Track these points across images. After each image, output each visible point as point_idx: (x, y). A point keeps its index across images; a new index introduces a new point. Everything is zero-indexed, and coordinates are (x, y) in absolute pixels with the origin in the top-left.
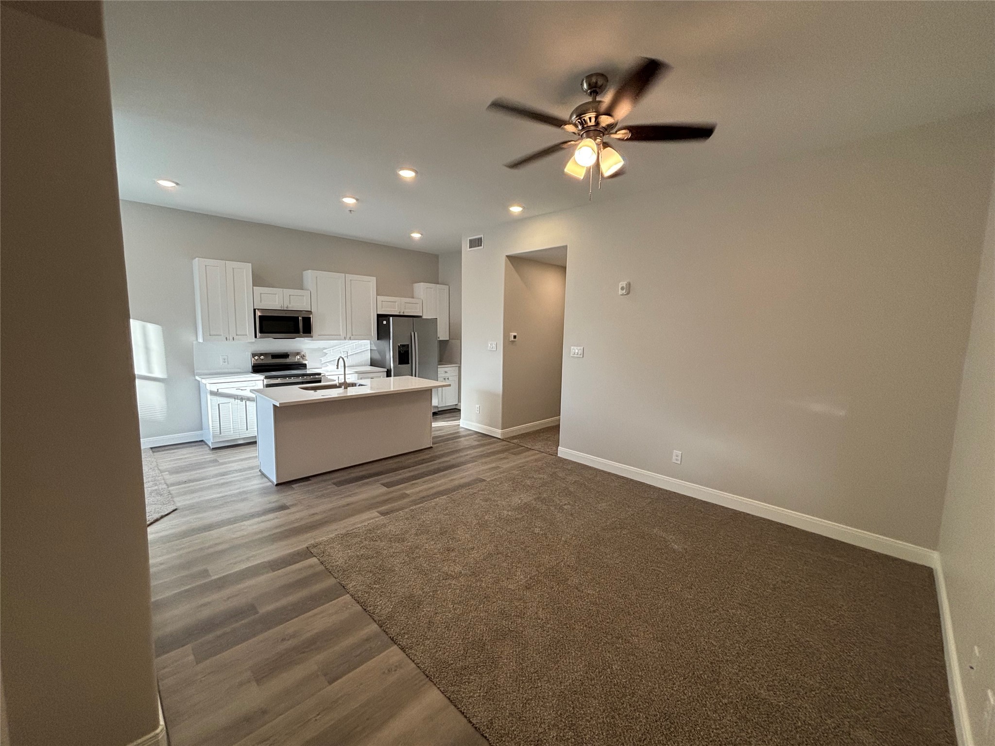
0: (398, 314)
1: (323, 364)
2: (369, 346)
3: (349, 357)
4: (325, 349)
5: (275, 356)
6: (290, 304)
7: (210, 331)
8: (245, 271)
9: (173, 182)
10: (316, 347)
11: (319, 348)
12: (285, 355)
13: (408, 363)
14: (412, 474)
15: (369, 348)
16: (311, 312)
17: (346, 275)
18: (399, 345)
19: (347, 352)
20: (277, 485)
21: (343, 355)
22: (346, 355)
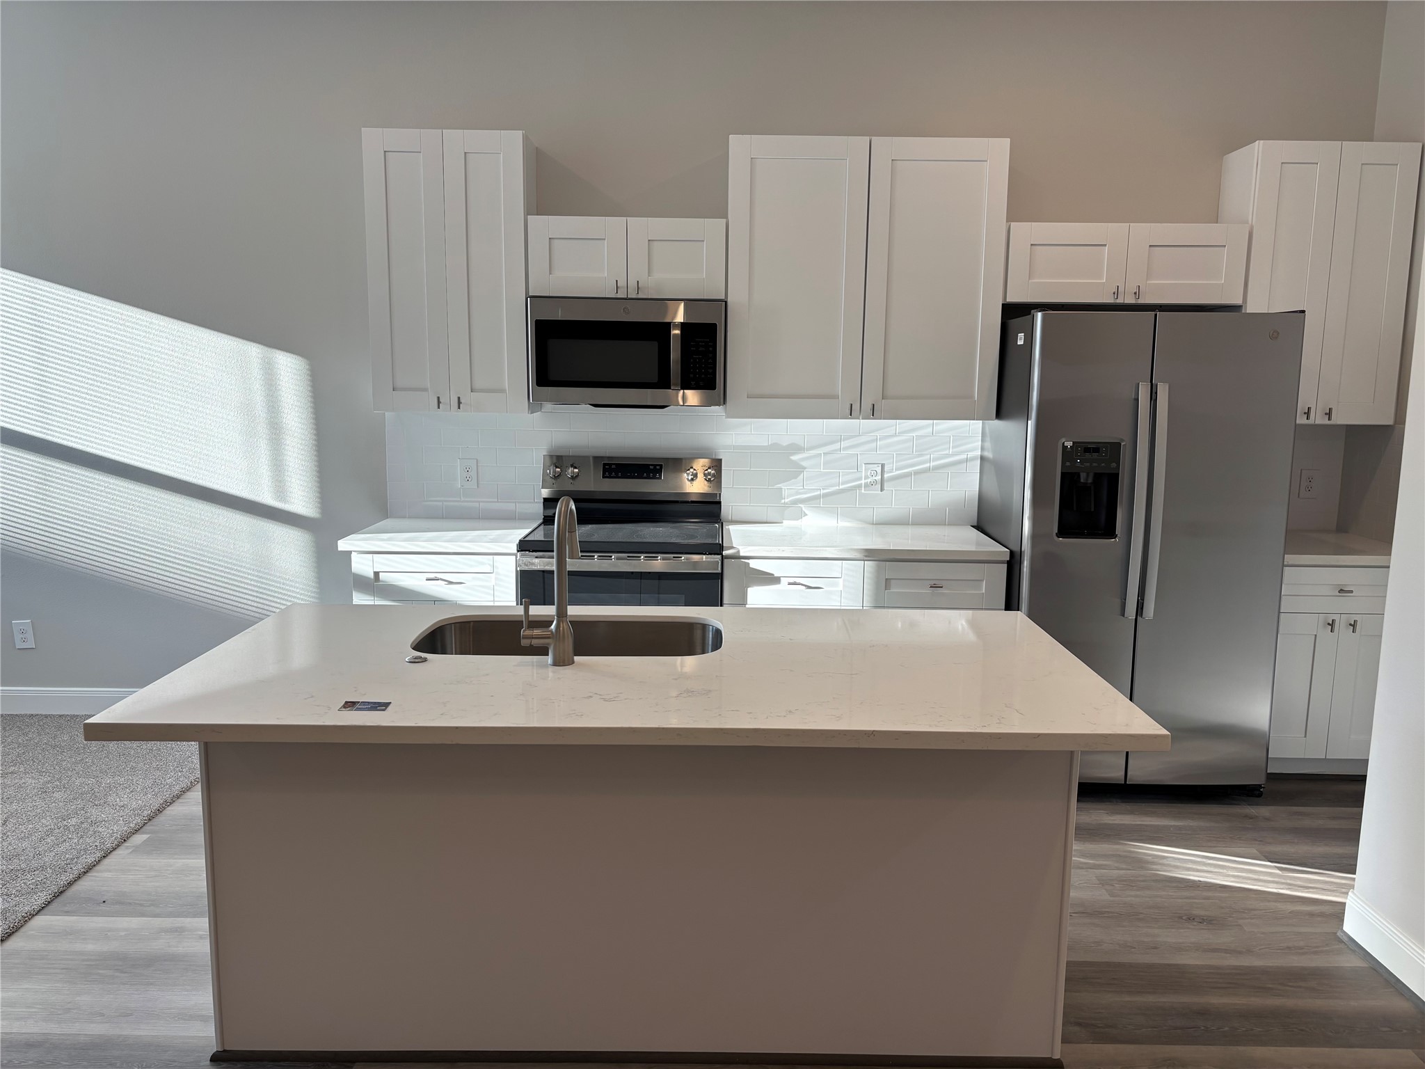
0: (1109, 300)
1: (786, 506)
2: (980, 443)
3: (886, 485)
4: (797, 449)
5: (616, 467)
6: (649, 274)
7: (393, 376)
10: (763, 442)
11: (775, 446)
12: (648, 468)
13: (1110, 532)
15: (979, 453)
16: (726, 302)
17: (874, 139)
18: (1069, 444)
19: (883, 466)
20: (215, 1059)
21: (866, 477)
22: (879, 477)
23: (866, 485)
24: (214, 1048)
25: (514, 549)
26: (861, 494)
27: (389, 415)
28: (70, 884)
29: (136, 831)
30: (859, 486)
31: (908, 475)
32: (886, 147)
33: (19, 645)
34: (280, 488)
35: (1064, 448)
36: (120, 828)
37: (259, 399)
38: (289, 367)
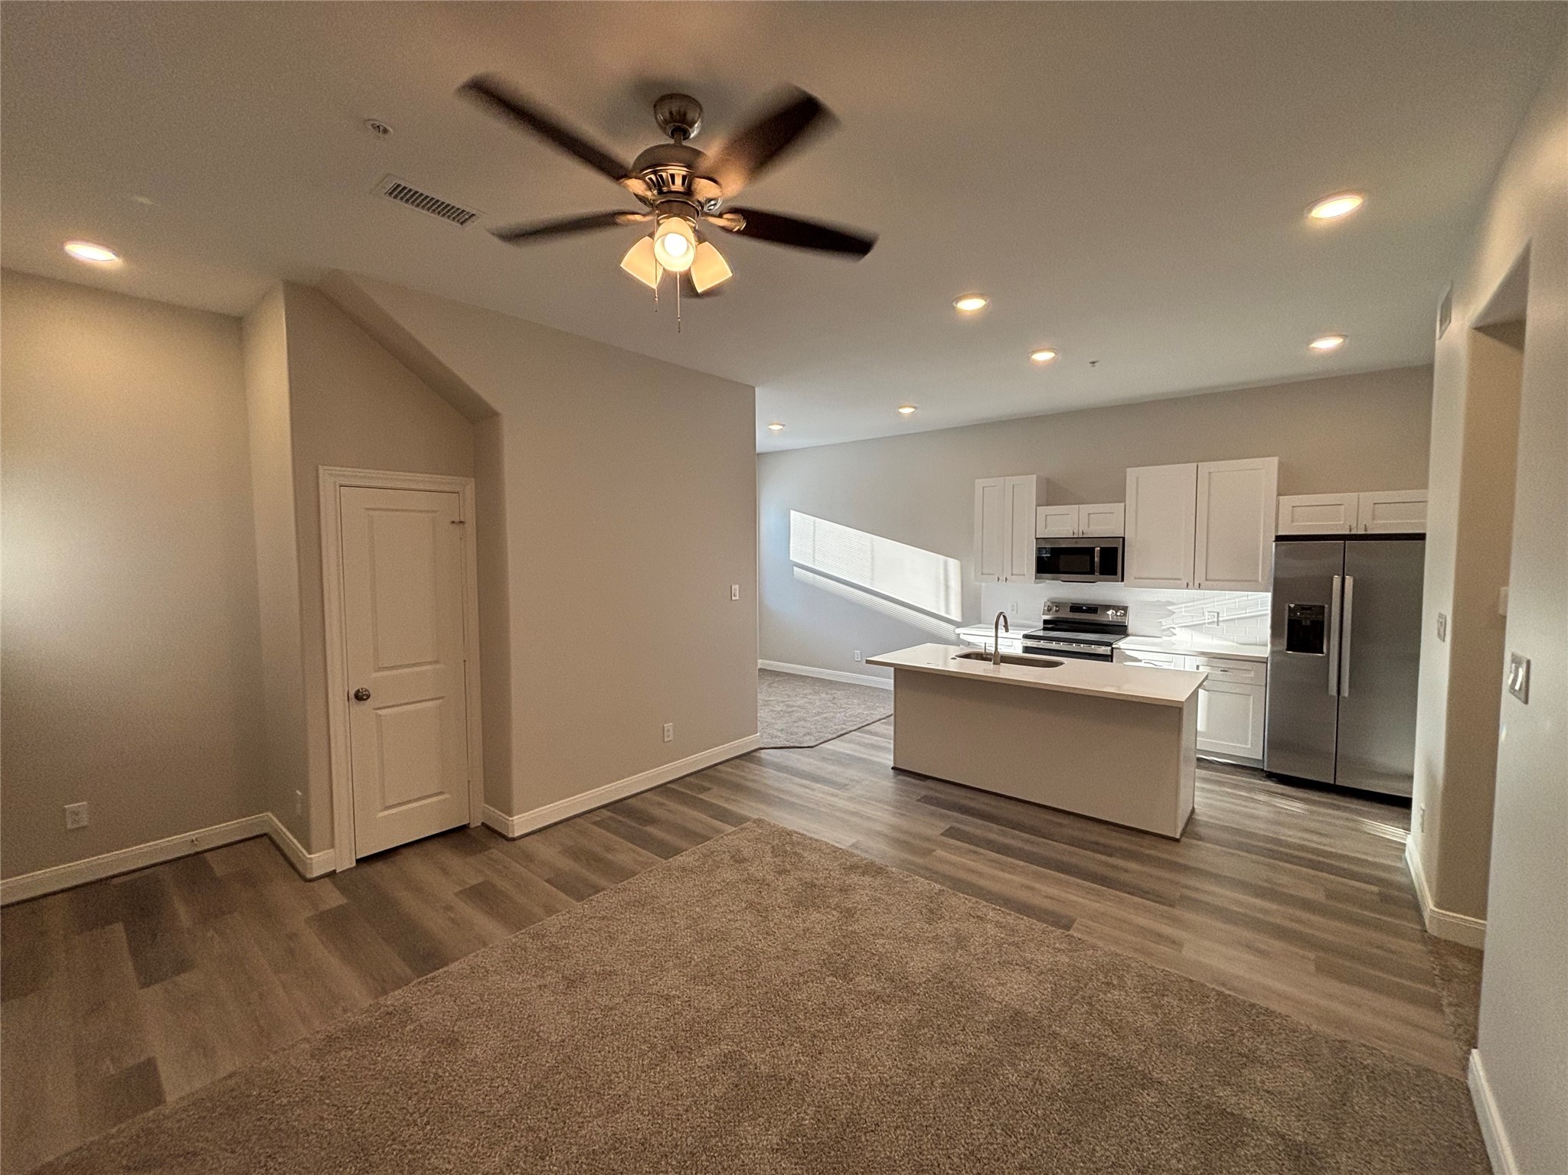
0: (1347, 532)
1: (1164, 630)
3: (1220, 624)
5: (1076, 608)
6: (1089, 528)
7: (982, 569)
8: (1029, 485)
9: (911, 407)
12: (1093, 609)
13: (1320, 651)
14: (1027, 847)
16: (1124, 538)
17: (1199, 464)
18: (1292, 606)
19: (1218, 613)
20: (892, 768)
21: (1208, 619)
22: (1216, 620)
23: (1209, 623)
24: (892, 765)
25: (1021, 637)
26: (1206, 627)
27: (983, 584)
28: (863, 727)
29: (883, 719)
30: (1205, 623)
31: (1234, 619)
32: (1205, 467)
33: (856, 660)
34: (947, 611)
35: (1289, 607)
36: (878, 717)
37: (942, 577)
38: (953, 564)
